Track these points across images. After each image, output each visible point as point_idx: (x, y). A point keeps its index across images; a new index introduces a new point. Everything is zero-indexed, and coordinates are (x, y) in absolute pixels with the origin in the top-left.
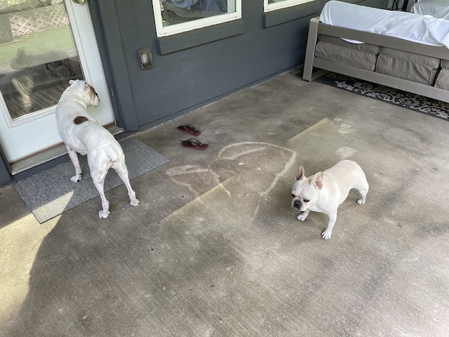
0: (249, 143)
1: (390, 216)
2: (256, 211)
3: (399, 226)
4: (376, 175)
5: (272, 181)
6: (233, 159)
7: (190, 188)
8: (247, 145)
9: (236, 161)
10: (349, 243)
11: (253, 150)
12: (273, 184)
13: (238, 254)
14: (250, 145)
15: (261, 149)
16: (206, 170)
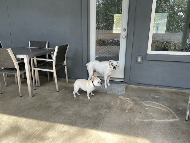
0: (163, 105)
2: (125, 121)
6: (147, 105)
7: (118, 103)
8: (160, 105)
9: (146, 107)
11: (159, 108)
12: (147, 120)
14: (162, 106)
15: (164, 110)
16: (131, 103)
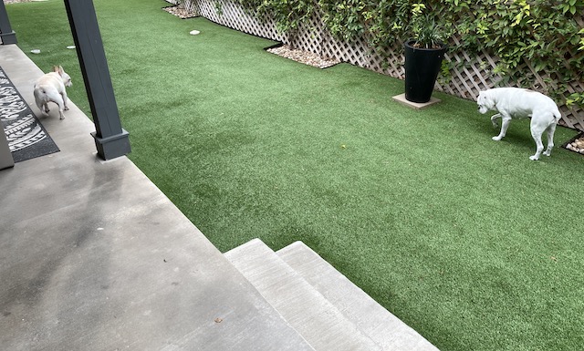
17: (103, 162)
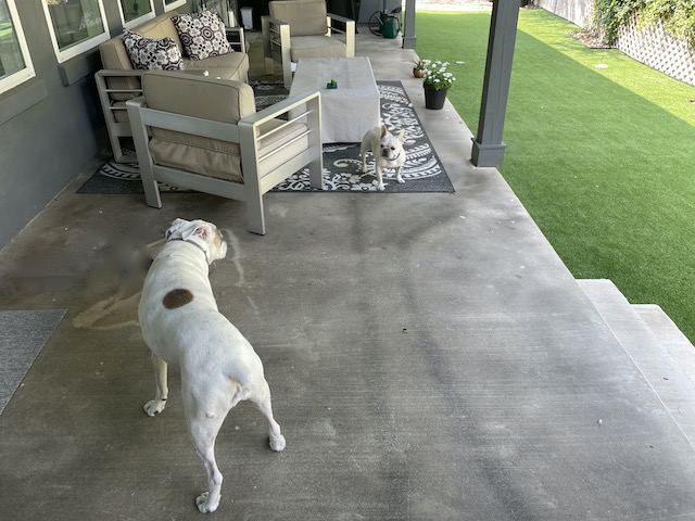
1: (370, 245)
2: (252, 302)
3: (384, 248)
4: (327, 218)
5: (235, 266)
10: (363, 282)
12: (240, 269)
13: (279, 349)
17: (474, 168)
